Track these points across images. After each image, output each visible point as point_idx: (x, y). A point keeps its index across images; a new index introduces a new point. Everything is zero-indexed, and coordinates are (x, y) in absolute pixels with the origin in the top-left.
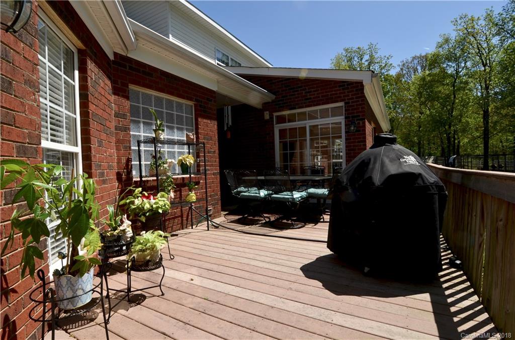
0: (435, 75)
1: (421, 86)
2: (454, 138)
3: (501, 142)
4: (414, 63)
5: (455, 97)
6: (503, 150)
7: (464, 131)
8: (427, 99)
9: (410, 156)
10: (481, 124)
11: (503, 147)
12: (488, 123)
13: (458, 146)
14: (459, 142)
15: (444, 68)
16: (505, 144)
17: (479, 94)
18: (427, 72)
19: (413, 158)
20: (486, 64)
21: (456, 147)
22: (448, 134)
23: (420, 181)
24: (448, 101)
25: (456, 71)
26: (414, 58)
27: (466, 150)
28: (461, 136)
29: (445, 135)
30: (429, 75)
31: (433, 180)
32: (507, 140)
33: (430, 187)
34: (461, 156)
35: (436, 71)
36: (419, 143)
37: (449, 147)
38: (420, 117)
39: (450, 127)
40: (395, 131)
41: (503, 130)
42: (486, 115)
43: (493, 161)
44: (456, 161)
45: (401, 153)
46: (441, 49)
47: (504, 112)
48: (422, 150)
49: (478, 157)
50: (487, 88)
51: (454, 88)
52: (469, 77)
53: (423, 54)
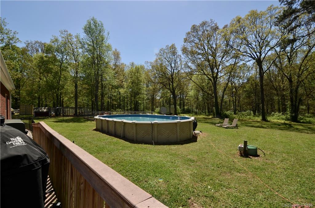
0: (49, 58)
1: (40, 62)
2: (60, 96)
3: (83, 100)
4: (36, 45)
5: (61, 74)
6: (83, 104)
7: (66, 94)
8: (44, 71)
9: (18, 138)
10: (74, 91)
11: (83, 103)
12: (77, 90)
13: (63, 101)
14: (63, 99)
15: (55, 55)
16: (84, 101)
17: (73, 75)
18: (45, 55)
19: (20, 138)
20: (77, 61)
21: (61, 102)
22: (57, 95)
23: (25, 162)
24: (57, 75)
25: (62, 59)
26: (36, 42)
27: (66, 104)
28: (64, 96)
29: (55, 95)
30: (46, 56)
31: (38, 156)
32: (85, 99)
33: (35, 165)
34: (64, 107)
35: (50, 55)
36: (39, 98)
37: (57, 102)
38: (40, 81)
39: (58, 90)
40: (21, 88)
41: (83, 95)
42: (76, 87)
43: (79, 109)
44: (61, 110)
45: (8, 135)
46: (53, 44)
47: (84, 86)
48: (41, 102)
49: (72, 108)
50: (77, 73)
51: (60, 68)
52: (68, 65)
53: (43, 42)
